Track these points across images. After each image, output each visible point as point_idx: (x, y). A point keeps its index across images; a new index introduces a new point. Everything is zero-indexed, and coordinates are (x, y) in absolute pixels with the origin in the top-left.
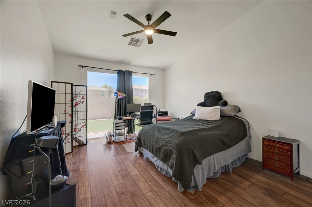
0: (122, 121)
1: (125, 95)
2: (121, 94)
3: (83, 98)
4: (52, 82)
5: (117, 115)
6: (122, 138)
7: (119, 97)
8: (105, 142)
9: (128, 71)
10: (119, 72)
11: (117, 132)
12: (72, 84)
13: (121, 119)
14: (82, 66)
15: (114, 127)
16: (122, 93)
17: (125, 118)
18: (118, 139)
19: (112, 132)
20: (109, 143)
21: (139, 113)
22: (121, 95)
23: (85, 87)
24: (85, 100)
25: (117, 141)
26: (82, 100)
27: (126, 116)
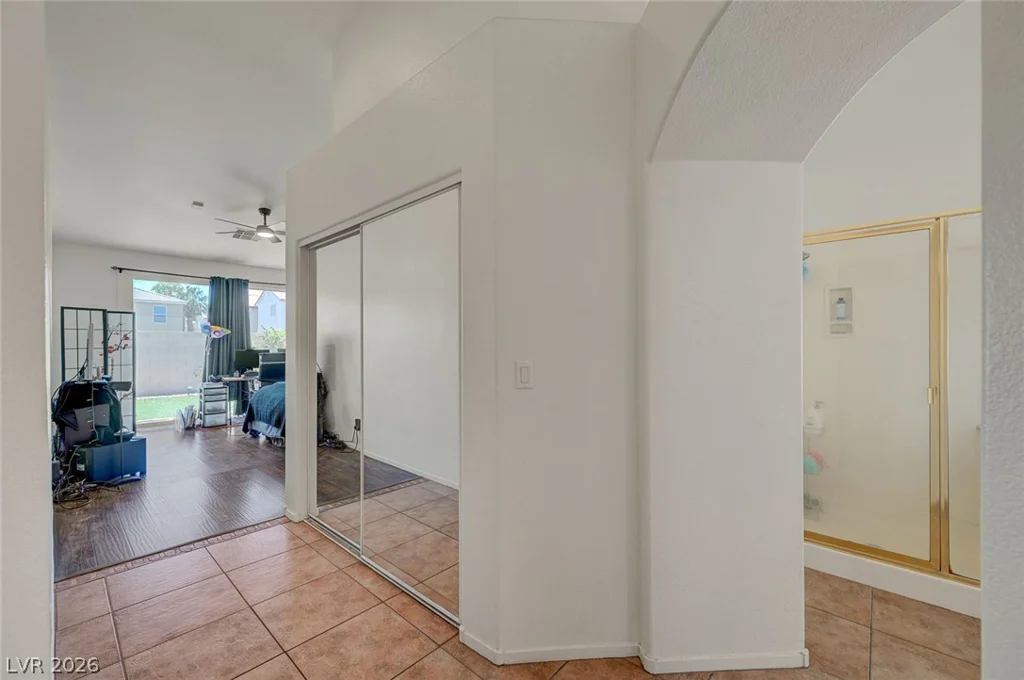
0: (220, 385)
1: (229, 332)
2: (218, 328)
3: (126, 338)
4: (63, 309)
5: (211, 373)
6: (220, 419)
7: (214, 336)
8: (180, 427)
9: (238, 280)
10: (215, 281)
11: (209, 406)
12: (105, 312)
13: (219, 380)
14: (121, 270)
15: (201, 397)
16: (223, 326)
17: (227, 379)
18: (210, 420)
19: (197, 408)
20: (190, 429)
21: (257, 370)
22: (221, 332)
23: (131, 315)
24: (130, 343)
25: (207, 424)
26: (124, 342)
27: (233, 376)
